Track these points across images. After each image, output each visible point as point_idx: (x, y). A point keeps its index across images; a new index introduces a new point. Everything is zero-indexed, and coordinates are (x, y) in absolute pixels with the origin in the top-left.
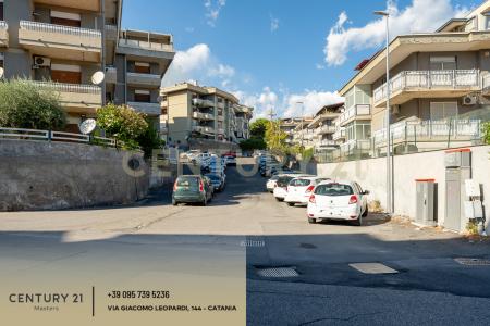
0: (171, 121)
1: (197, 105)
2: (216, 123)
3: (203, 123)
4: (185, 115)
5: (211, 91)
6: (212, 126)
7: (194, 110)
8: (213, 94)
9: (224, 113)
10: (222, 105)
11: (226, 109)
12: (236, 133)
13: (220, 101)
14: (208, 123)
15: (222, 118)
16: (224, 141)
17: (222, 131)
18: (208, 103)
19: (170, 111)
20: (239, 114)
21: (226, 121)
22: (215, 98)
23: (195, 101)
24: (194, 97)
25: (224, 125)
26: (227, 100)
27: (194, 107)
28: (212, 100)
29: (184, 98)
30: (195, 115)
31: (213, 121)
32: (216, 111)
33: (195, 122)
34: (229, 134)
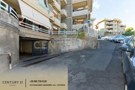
0: (99, 30)
1: (108, 24)
2: (114, 29)
3: (109, 29)
4: (104, 27)
9: (117, 25)
10: (116, 23)
15: (116, 27)
16: (117, 34)
17: (116, 31)
18: (111, 23)
22: (114, 21)
24: (106, 22)
25: (117, 29)
26: (118, 22)
27: (106, 25)
28: (113, 22)
30: (107, 27)
31: (113, 28)
32: (114, 25)
33: (107, 29)
34: (119, 32)
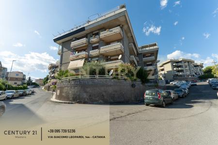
0: (166, 73)
1: (175, 66)
3: (179, 71)
4: (171, 70)
5: (180, 60)
6: (184, 72)
7: (174, 67)
9: (188, 67)
10: (187, 64)
11: (189, 65)
12: (196, 73)
13: (185, 63)
14: (182, 71)
15: (187, 68)
16: (190, 77)
17: (188, 73)
18: (180, 64)
19: (165, 69)
20: (196, 66)
21: (190, 69)
22: (183, 62)
23: (174, 64)
25: (189, 71)
26: (188, 62)
27: (173, 67)
29: (170, 64)
30: (175, 69)
32: (184, 66)
33: (175, 71)
34: (192, 74)
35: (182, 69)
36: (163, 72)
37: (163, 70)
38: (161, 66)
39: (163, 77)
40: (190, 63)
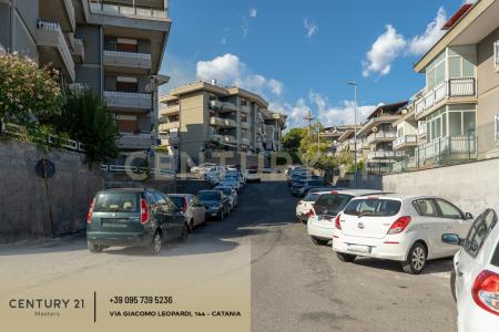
0: (184, 129)
1: (216, 109)
2: (239, 132)
3: (223, 131)
4: (201, 121)
5: (233, 91)
6: (235, 135)
7: (211, 115)
8: (235, 95)
9: (249, 119)
10: (247, 109)
11: (252, 114)
12: (264, 145)
13: (244, 104)
14: (230, 131)
15: (247, 125)
17: (246, 141)
18: (229, 106)
19: (183, 117)
20: (269, 121)
21: (252, 129)
22: (238, 100)
23: (213, 103)
24: (211, 99)
25: (249, 133)
26: (253, 103)
27: (211, 111)
28: (234, 102)
29: (199, 101)
30: (213, 121)
31: (235, 128)
32: (239, 117)
33: (212, 129)
35: (233, 124)
36: (172, 127)
37: (174, 117)
38: (170, 103)
39: (171, 144)
40: (256, 107)
